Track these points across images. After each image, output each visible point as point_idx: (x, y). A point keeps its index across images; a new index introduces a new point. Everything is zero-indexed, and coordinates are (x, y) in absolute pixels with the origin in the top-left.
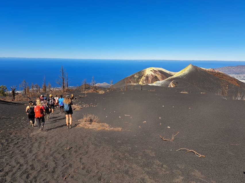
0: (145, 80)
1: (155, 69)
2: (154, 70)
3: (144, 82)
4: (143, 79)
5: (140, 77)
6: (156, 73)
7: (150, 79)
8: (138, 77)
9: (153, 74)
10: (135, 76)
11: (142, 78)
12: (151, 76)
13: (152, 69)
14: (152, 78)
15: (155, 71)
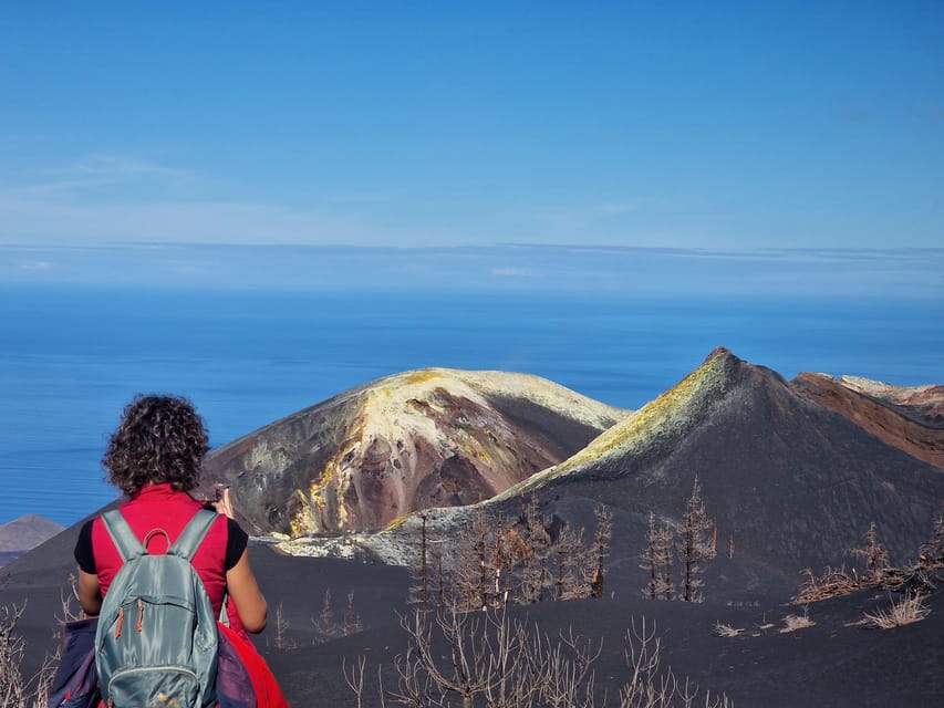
0: (351, 496)
1: (456, 383)
2: (442, 394)
3: (343, 512)
4: (332, 491)
5: (308, 469)
6: (467, 428)
7: (398, 486)
8: (283, 463)
9: (432, 433)
10: (260, 457)
11: (328, 478)
12: (413, 461)
13: (422, 390)
14: (421, 476)
15: (456, 410)
